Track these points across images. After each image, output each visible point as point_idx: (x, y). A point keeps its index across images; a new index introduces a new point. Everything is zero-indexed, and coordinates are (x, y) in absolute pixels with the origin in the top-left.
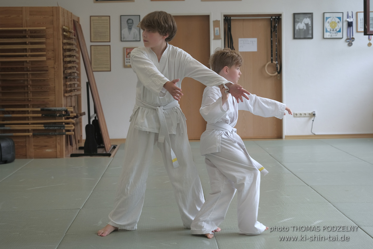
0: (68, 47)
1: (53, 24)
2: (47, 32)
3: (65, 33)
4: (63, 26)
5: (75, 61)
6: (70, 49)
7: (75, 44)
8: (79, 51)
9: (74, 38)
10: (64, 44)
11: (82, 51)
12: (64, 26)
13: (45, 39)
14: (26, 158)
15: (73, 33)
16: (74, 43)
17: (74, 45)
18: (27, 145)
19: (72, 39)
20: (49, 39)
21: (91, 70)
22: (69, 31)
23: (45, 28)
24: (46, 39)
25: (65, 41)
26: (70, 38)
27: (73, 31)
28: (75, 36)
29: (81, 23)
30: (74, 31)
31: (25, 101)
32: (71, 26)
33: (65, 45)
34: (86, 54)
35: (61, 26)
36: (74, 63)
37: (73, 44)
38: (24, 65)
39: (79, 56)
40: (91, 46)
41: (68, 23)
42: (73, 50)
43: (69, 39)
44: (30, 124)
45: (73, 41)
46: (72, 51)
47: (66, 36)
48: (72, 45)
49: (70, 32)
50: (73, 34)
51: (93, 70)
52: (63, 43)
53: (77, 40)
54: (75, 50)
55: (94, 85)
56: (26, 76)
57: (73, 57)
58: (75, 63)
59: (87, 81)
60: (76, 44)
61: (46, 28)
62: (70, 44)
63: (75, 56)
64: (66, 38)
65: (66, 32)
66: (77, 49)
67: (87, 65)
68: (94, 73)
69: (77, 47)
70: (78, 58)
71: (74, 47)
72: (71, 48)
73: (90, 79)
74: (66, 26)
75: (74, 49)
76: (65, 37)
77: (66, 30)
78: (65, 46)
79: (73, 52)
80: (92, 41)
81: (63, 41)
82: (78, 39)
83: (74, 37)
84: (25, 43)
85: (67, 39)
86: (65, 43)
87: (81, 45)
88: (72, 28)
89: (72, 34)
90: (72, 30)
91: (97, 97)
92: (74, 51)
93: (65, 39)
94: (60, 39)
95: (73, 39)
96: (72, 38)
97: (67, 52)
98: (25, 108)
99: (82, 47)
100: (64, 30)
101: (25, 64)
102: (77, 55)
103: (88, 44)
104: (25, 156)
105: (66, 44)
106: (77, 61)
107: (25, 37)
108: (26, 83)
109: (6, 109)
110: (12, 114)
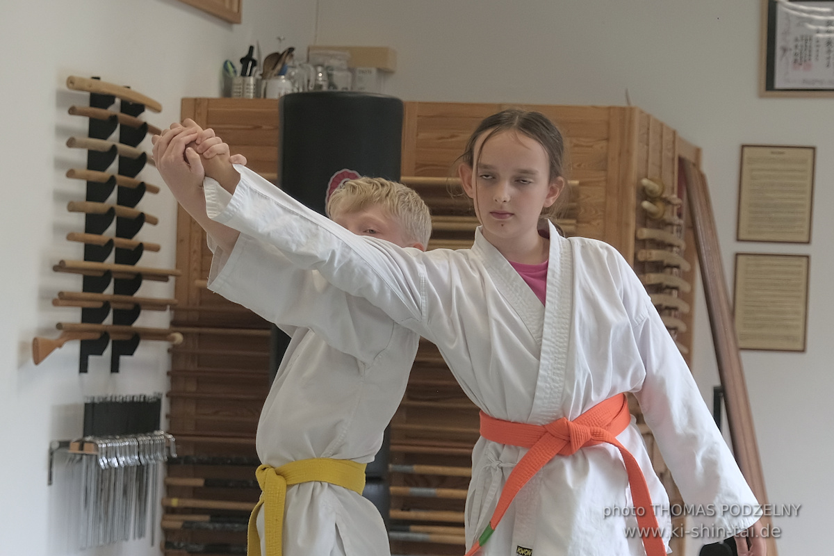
0: (655, 255)
1: (605, 170)
2: (582, 197)
3: (646, 204)
4: (639, 179)
5: (676, 309)
6: (662, 262)
7: (678, 247)
8: (692, 271)
9: (679, 225)
10: (641, 243)
11: (707, 271)
12: (646, 177)
13: (574, 221)
15: (673, 205)
16: (676, 243)
17: (675, 249)
19: (669, 228)
20: (588, 222)
21: (731, 343)
22: (664, 196)
23: (576, 182)
24: (578, 222)
25: (646, 233)
26: (662, 224)
27: (675, 196)
28: (680, 215)
29: (705, 168)
30: (680, 196)
32: (671, 178)
33: (644, 247)
34: (719, 282)
35: (633, 177)
36: (670, 315)
37: (671, 246)
39: (692, 290)
40: (737, 255)
41: (661, 167)
42: (670, 266)
43: (659, 228)
45: (672, 233)
46: (668, 270)
47: (652, 214)
48: (669, 248)
49: (667, 202)
50: (675, 208)
51: (742, 344)
52: (636, 239)
53: (691, 233)
54: (678, 267)
55: (741, 400)
57: (668, 291)
58: (675, 316)
59: (717, 383)
60: (683, 246)
61: (581, 184)
62: (660, 245)
63: (676, 288)
64: (649, 222)
65: (653, 199)
66: (685, 266)
67: (719, 325)
68: (744, 355)
69: (686, 255)
70: (688, 298)
71: (675, 255)
72: (666, 262)
73: (727, 374)
74: (651, 180)
75: (675, 262)
76: (646, 218)
77: (651, 191)
78: (644, 251)
79: (671, 273)
80: (742, 237)
81: (638, 233)
82: (693, 226)
83: (676, 220)
85: (652, 227)
86: (644, 241)
87: (703, 251)
88: (673, 189)
89: (670, 206)
90: (673, 193)
91: (749, 445)
92: (675, 270)
93: (645, 226)
94: (627, 225)
95: (675, 228)
96: (671, 224)
97: (652, 272)
99: (704, 258)
100: (644, 194)
102: (685, 287)
103: (728, 246)
105: (648, 245)
106: (684, 308)
109: (417, 469)
110: (438, 487)
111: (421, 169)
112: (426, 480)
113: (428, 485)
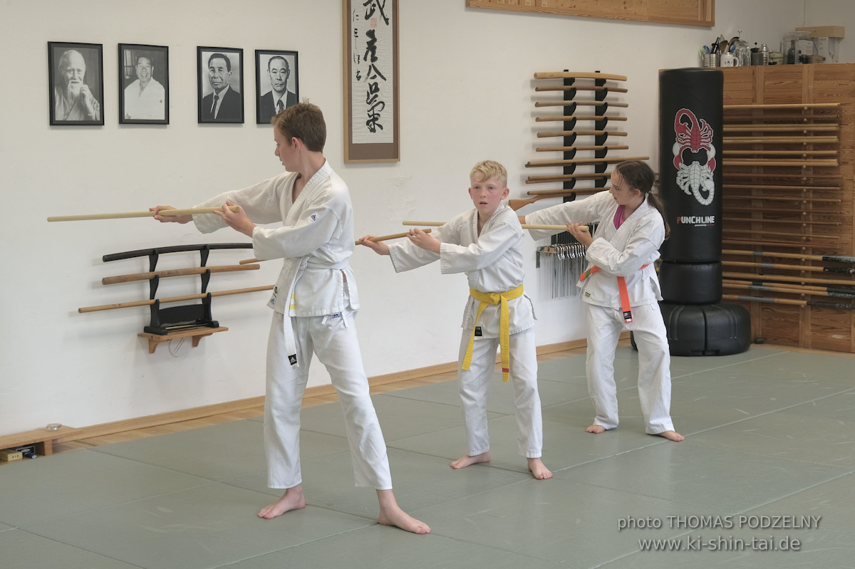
2: (843, 111)
13: (838, 125)
14: (798, 346)
18: (800, 322)
20: (846, 125)
23: (839, 104)
24: (840, 125)
31: (800, 240)
38: (800, 173)
44: (803, 283)
56: (803, 195)
61: (842, 105)
84: (800, 133)
98: (800, 253)
101: (803, 171)
104: (795, 343)
107: (800, 122)
108: (803, 207)
109: (765, 253)
110: (778, 263)
111: (766, 100)
112: (773, 260)
113: (773, 262)
